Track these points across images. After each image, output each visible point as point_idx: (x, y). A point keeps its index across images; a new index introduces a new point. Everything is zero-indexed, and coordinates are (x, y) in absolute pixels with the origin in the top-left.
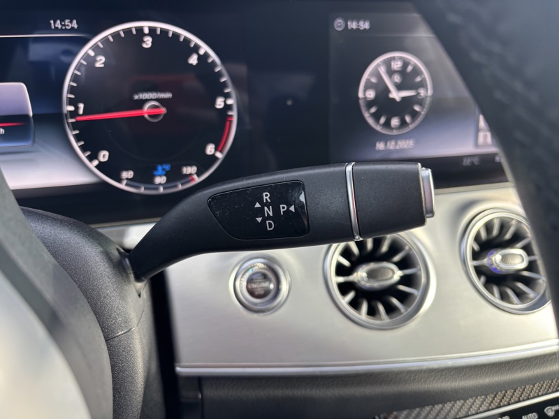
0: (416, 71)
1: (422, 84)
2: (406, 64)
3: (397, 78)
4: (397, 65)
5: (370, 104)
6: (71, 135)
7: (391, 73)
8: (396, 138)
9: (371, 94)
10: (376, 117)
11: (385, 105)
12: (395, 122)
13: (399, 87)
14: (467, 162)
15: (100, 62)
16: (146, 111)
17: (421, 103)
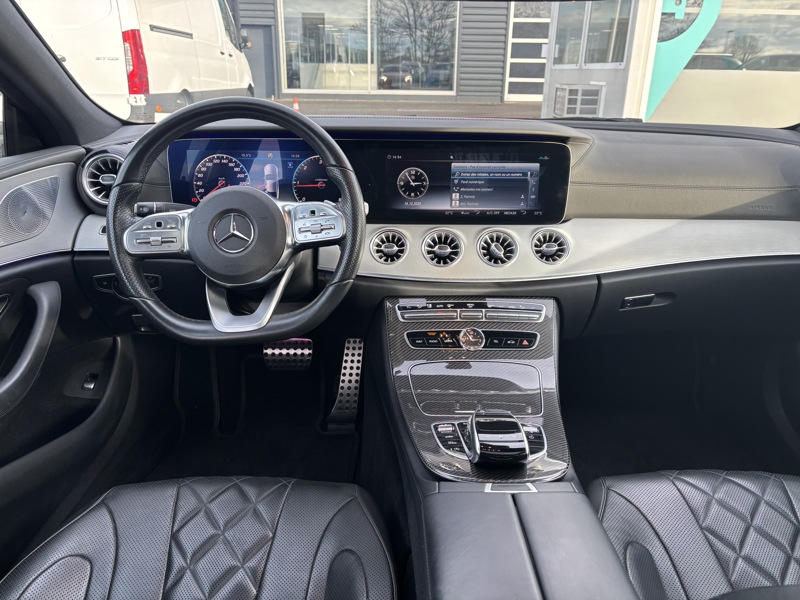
0: (422, 175)
1: (425, 180)
2: (417, 172)
3: (413, 177)
4: (413, 172)
5: (402, 187)
6: (294, 191)
7: (410, 175)
8: (413, 201)
9: (402, 183)
10: (405, 192)
11: (408, 188)
12: (413, 194)
13: (414, 181)
14: (447, 213)
15: (305, 168)
16: (319, 185)
17: (424, 187)
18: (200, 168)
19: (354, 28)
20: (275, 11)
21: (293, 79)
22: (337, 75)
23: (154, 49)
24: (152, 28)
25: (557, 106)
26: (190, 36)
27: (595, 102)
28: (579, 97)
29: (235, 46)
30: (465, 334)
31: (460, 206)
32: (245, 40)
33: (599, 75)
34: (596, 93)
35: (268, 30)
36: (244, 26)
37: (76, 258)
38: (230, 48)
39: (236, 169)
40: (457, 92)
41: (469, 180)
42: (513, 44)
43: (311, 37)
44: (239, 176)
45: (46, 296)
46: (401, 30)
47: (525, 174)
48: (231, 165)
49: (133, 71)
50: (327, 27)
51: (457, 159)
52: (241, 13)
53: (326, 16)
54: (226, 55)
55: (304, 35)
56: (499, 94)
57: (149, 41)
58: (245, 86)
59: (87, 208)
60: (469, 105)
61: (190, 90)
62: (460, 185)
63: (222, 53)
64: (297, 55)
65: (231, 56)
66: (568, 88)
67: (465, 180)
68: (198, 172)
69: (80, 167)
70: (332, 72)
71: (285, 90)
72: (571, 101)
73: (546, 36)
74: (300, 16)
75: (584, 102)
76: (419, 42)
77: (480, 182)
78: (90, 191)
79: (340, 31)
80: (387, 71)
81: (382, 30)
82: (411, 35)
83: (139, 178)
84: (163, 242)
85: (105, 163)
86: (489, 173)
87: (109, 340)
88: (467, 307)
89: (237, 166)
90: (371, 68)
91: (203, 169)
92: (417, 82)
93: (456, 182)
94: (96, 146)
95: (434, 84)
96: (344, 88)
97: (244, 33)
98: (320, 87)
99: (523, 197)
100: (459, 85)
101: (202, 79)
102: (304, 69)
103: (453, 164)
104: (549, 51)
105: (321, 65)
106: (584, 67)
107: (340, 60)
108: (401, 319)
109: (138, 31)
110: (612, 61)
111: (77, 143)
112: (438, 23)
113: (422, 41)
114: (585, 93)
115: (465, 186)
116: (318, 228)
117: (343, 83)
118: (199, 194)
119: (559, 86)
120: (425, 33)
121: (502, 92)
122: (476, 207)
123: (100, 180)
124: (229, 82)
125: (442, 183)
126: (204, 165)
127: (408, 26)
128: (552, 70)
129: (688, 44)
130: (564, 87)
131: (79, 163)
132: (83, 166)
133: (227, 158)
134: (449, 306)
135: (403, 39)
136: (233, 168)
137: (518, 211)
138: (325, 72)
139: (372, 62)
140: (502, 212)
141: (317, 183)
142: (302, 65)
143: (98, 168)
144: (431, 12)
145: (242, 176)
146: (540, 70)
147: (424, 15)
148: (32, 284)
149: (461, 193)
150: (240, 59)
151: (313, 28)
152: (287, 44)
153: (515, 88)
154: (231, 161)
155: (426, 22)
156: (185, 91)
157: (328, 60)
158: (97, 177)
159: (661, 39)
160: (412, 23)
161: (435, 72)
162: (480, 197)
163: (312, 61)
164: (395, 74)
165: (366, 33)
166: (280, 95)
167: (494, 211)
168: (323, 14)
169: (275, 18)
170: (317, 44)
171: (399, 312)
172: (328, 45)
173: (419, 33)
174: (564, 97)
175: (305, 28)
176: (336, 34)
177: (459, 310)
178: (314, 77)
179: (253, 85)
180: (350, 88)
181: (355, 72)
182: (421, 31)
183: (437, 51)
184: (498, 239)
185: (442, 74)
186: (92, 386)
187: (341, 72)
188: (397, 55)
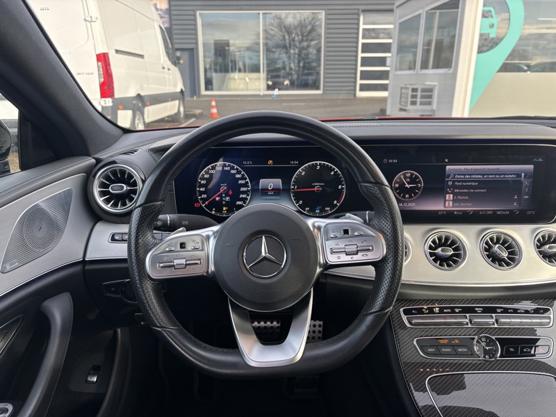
0: (417, 177)
1: (420, 182)
2: (412, 174)
3: (408, 180)
4: (408, 175)
5: (396, 189)
6: (292, 195)
7: (405, 178)
8: (408, 202)
9: (397, 186)
10: (399, 194)
11: (403, 190)
12: (407, 196)
13: (409, 183)
14: (440, 213)
15: (303, 173)
16: (315, 189)
17: (419, 189)
18: (203, 175)
19: (248, 49)
20: (196, 39)
21: (209, 84)
22: (238, 81)
23: (118, 66)
24: (117, 51)
25: (403, 100)
26: (142, 56)
27: (430, 97)
28: (419, 94)
29: (172, 62)
30: (478, 342)
31: (453, 207)
32: (178, 58)
33: (432, 78)
34: (431, 90)
35: (192, 52)
36: (177, 49)
37: (87, 267)
38: (168, 64)
39: (238, 176)
40: (324, 90)
41: (463, 181)
42: (362, 58)
43: (220, 55)
44: (240, 182)
45: (59, 310)
46: (279, 49)
47: (519, 175)
48: (233, 172)
49: (104, 81)
50: (232, 48)
51: (452, 162)
52: (175, 41)
53: (231, 42)
54: (166, 70)
55: (216, 54)
56: (353, 92)
57: (114, 60)
58: (178, 90)
59: (96, 216)
60: (332, 99)
61: (142, 94)
62: (454, 187)
63: (164, 68)
64: (210, 68)
65: (169, 69)
66: (410, 87)
67: (459, 181)
68: (201, 179)
69: (91, 177)
70: (234, 79)
71: (203, 92)
72: (413, 97)
73: (389, 52)
74: (212, 42)
75: (422, 97)
76: (292, 57)
77: (473, 184)
78: (100, 201)
79: (240, 51)
80: (273, 77)
81: (268, 50)
82: (287, 53)
83: (160, 198)
84: (186, 265)
85: (114, 173)
86: (483, 175)
87: (111, 332)
88: (476, 312)
89: (239, 172)
90: (263, 75)
91: (206, 176)
92: (293, 85)
93: (450, 183)
94: (104, 155)
95: (305, 85)
96: (242, 90)
97: (178, 54)
98: (227, 90)
99: (516, 197)
100: (324, 86)
101: (151, 86)
102: (216, 77)
103: (448, 167)
104: (392, 62)
105: (228, 74)
106: (420, 72)
107: (240, 71)
108: (408, 325)
109: (107, 53)
110: (433, 68)
111: (88, 154)
112: (305, 44)
113: (294, 57)
114: (423, 90)
115: (459, 187)
116: (354, 248)
117: (242, 86)
118: (201, 199)
119: (403, 86)
120: (297, 51)
121: (355, 90)
122: (470, 208)
123: (110, 189)
124: (167, 88)
125: (437, 185)
126: (207, 173)
127: (285, 47)
128: (394, 75)
129: (500, 55)
130: (408, 86)
131: (89, 173)
132: (94, 177)
133: (229, 166)
134: (457, 310)
135: (281, 56)
136: (234, 174)
137: (511, 211)
138: (230, 79)
139: (263, 72)
140: (495, 212)
141: (314, 187)
142: (214, 75)
143: (107, 178)
144: (300, 37)
145: (243, 182)
146: (384, 75)
147: (296, 39)
148: (45, 299)
149: (455, 194)
150: (175, 71)
151: (221, 50)
152: (204, 61)
153: (364, 88)
154: (232, 168)
155: (298, 44)
156: (139, 95)
157: (232, 71)
158: (107, 186)
159: (480, 51)
160: (288, 45)
161: (304, 77)
162: (473, 197)
163: (221, 71)
164: (278, 80)
165: (259, 52)
166: (199, 95)
167: (486, 211)
168: (228, 41)
169: (196, 43)
170: (224, 60)
171: (404, 318)
172: (232, 61)
173: (292, 51)
174: (408, 94)
175: (216, 50)
176: (237, 53)
177: (468, 315)
178: (223, 82)
179: (184, 89)
180: (247, 90)
181: (249, 79)
182: (294, 50)
183: (305, 63)
184: (498, 239)
185: (311, 78)
186: (95, 379)
187: (240, 79)
188: (278, 66)
